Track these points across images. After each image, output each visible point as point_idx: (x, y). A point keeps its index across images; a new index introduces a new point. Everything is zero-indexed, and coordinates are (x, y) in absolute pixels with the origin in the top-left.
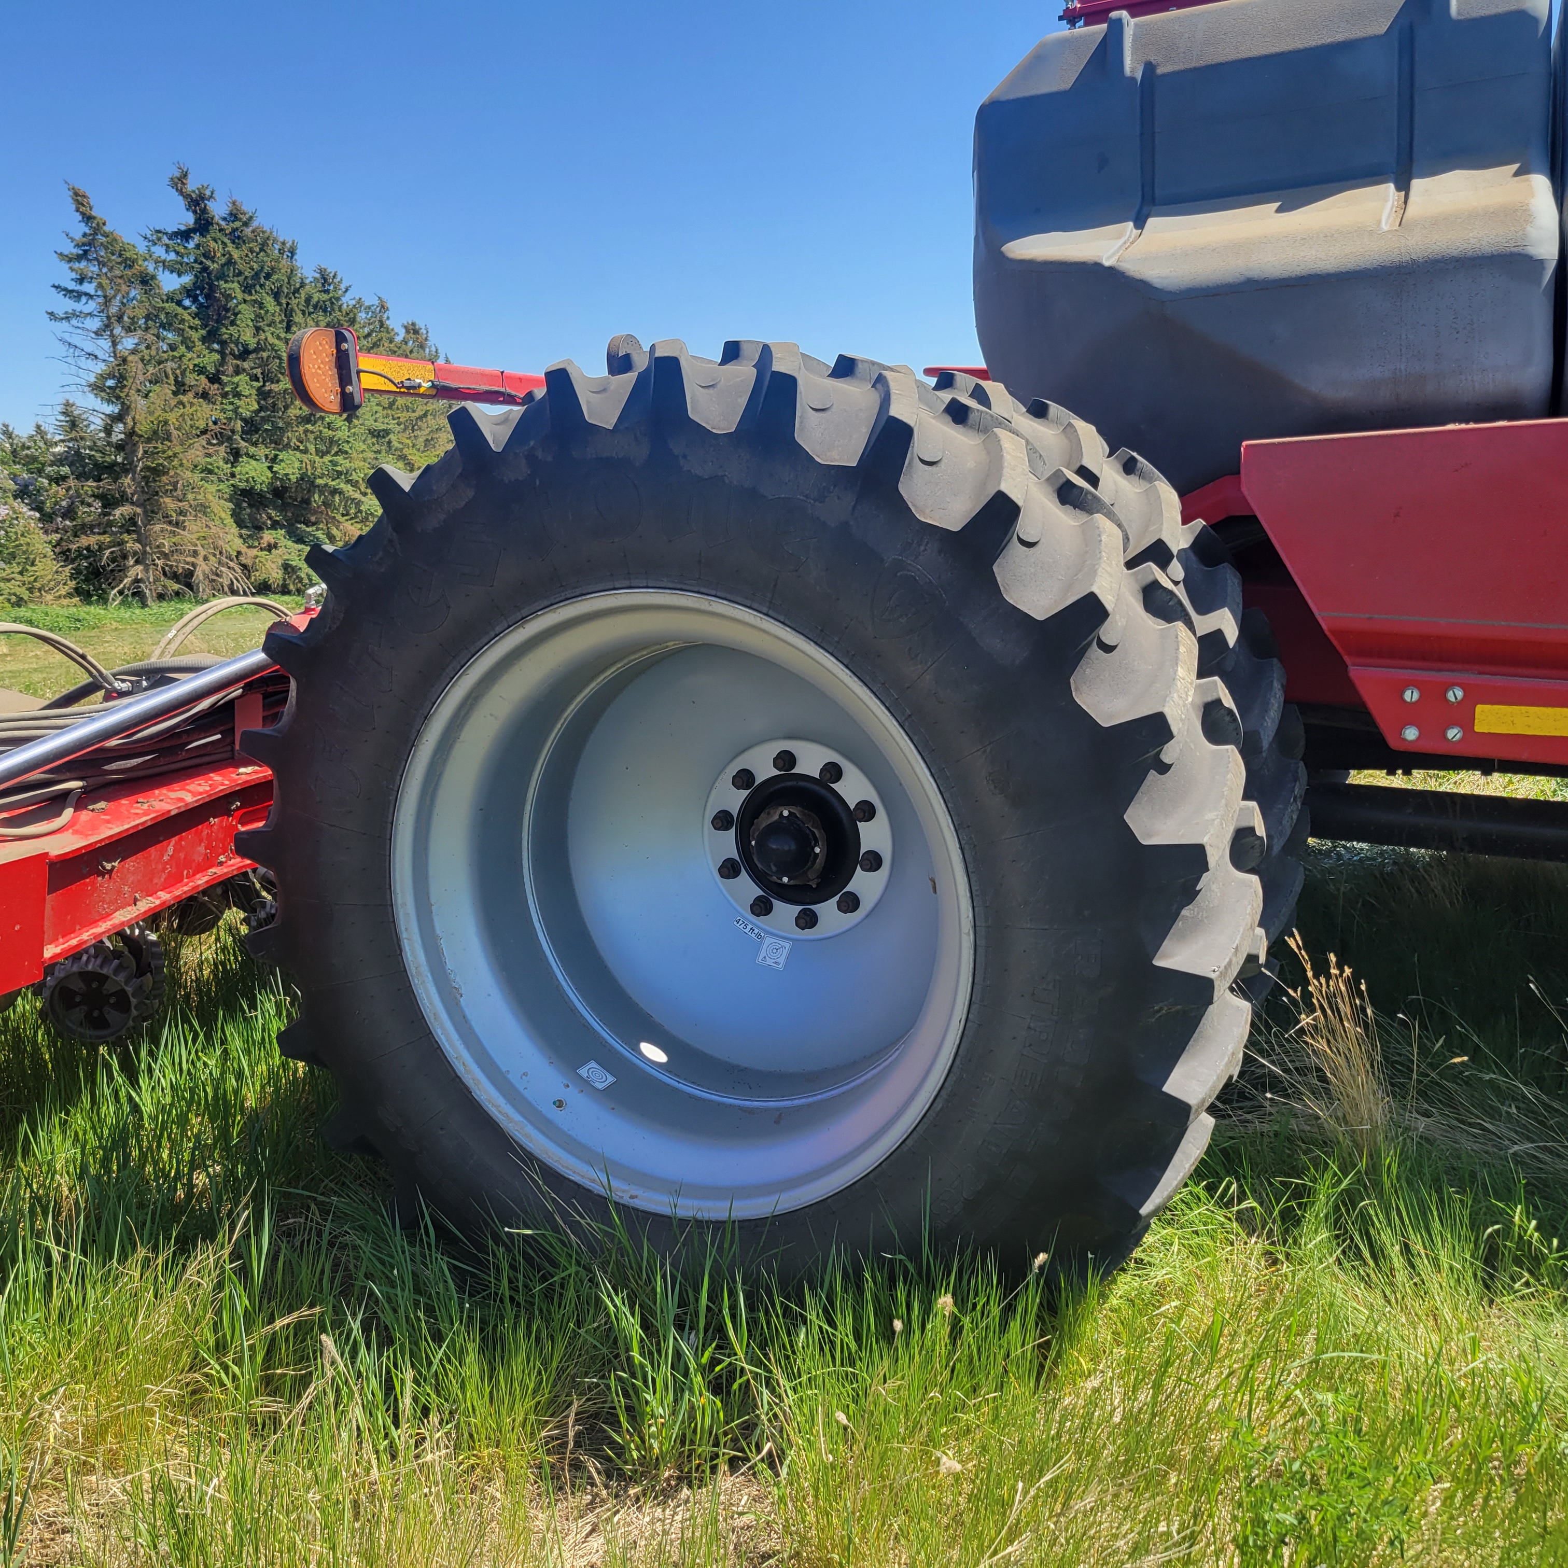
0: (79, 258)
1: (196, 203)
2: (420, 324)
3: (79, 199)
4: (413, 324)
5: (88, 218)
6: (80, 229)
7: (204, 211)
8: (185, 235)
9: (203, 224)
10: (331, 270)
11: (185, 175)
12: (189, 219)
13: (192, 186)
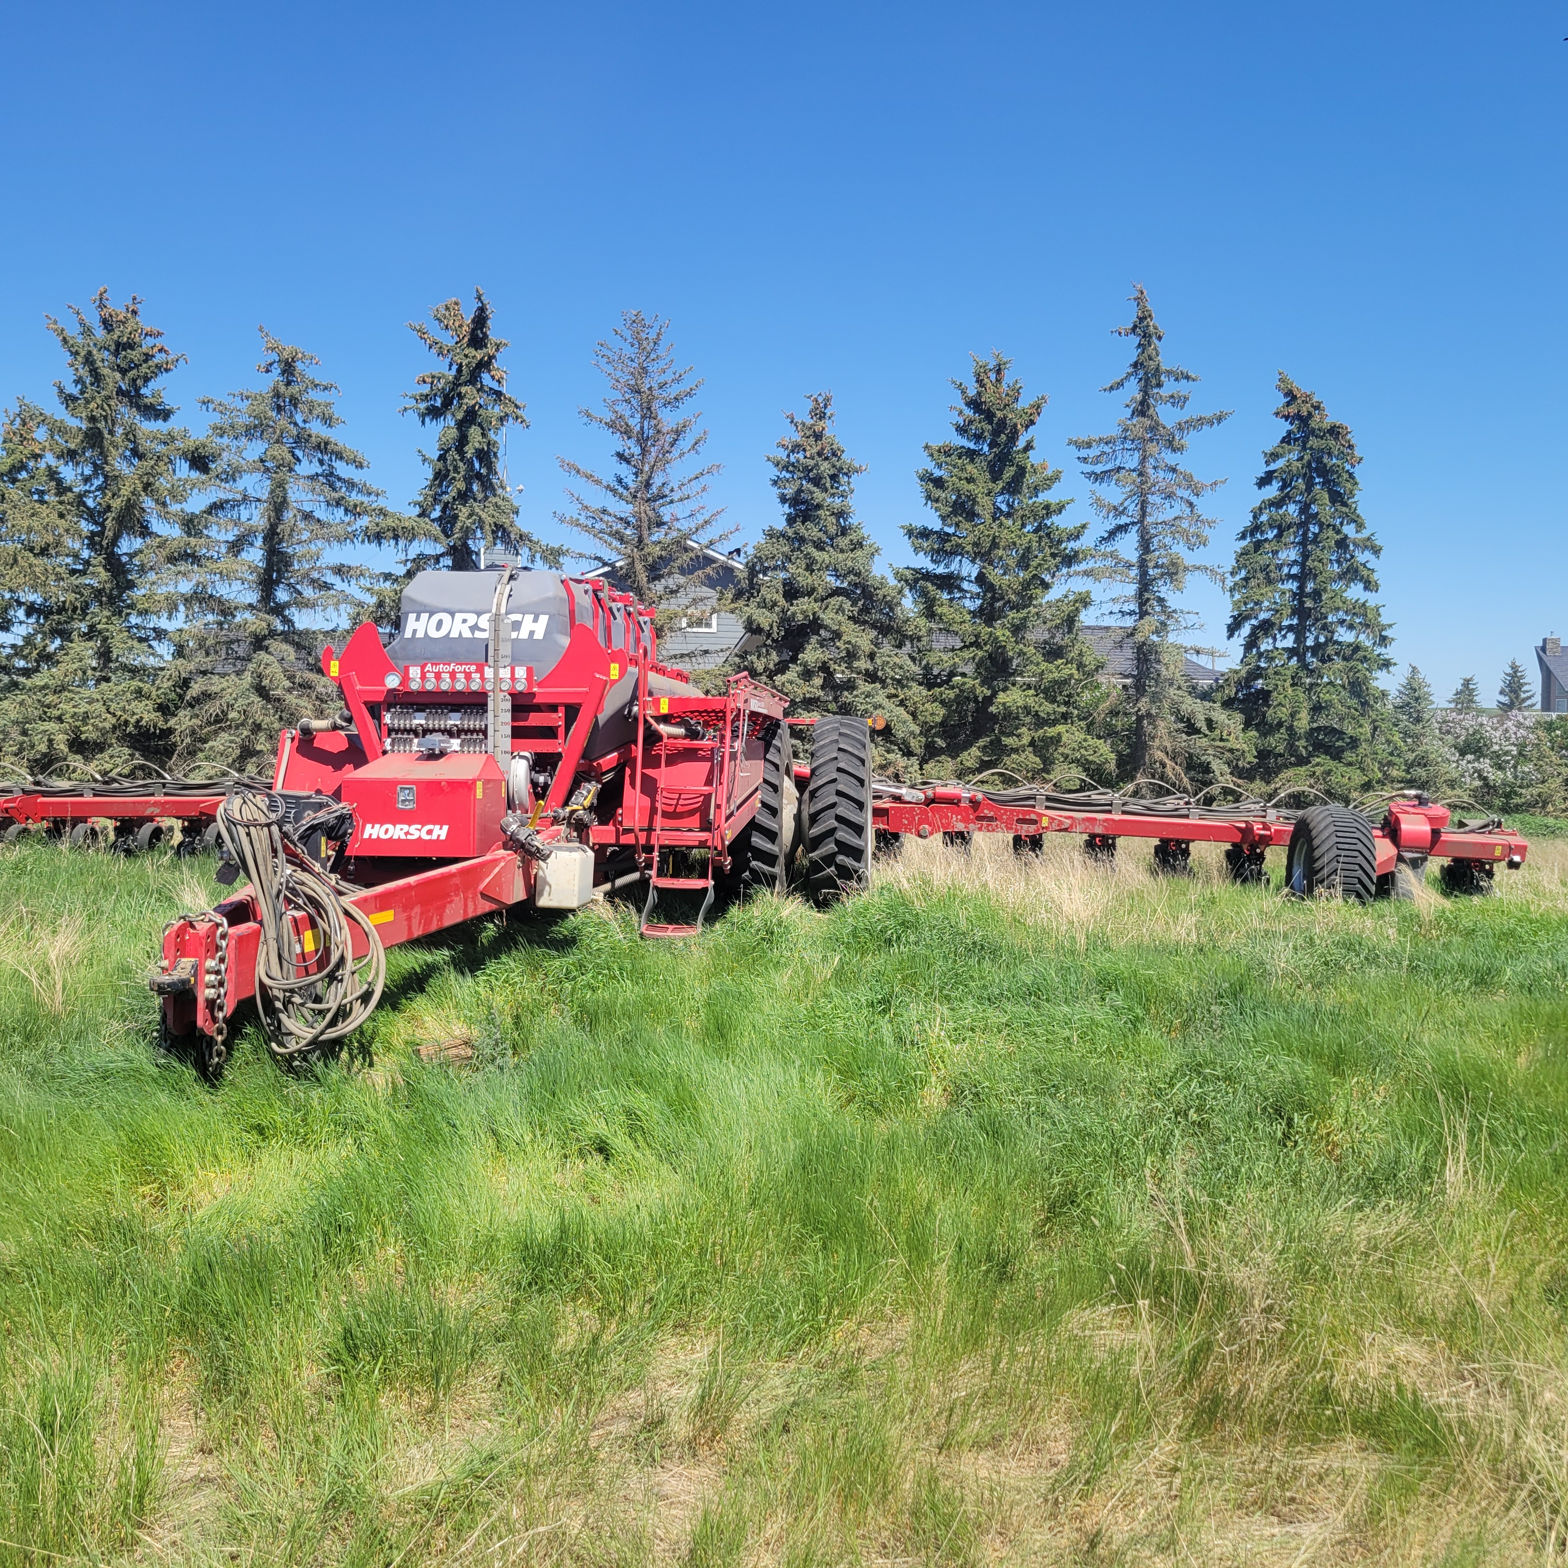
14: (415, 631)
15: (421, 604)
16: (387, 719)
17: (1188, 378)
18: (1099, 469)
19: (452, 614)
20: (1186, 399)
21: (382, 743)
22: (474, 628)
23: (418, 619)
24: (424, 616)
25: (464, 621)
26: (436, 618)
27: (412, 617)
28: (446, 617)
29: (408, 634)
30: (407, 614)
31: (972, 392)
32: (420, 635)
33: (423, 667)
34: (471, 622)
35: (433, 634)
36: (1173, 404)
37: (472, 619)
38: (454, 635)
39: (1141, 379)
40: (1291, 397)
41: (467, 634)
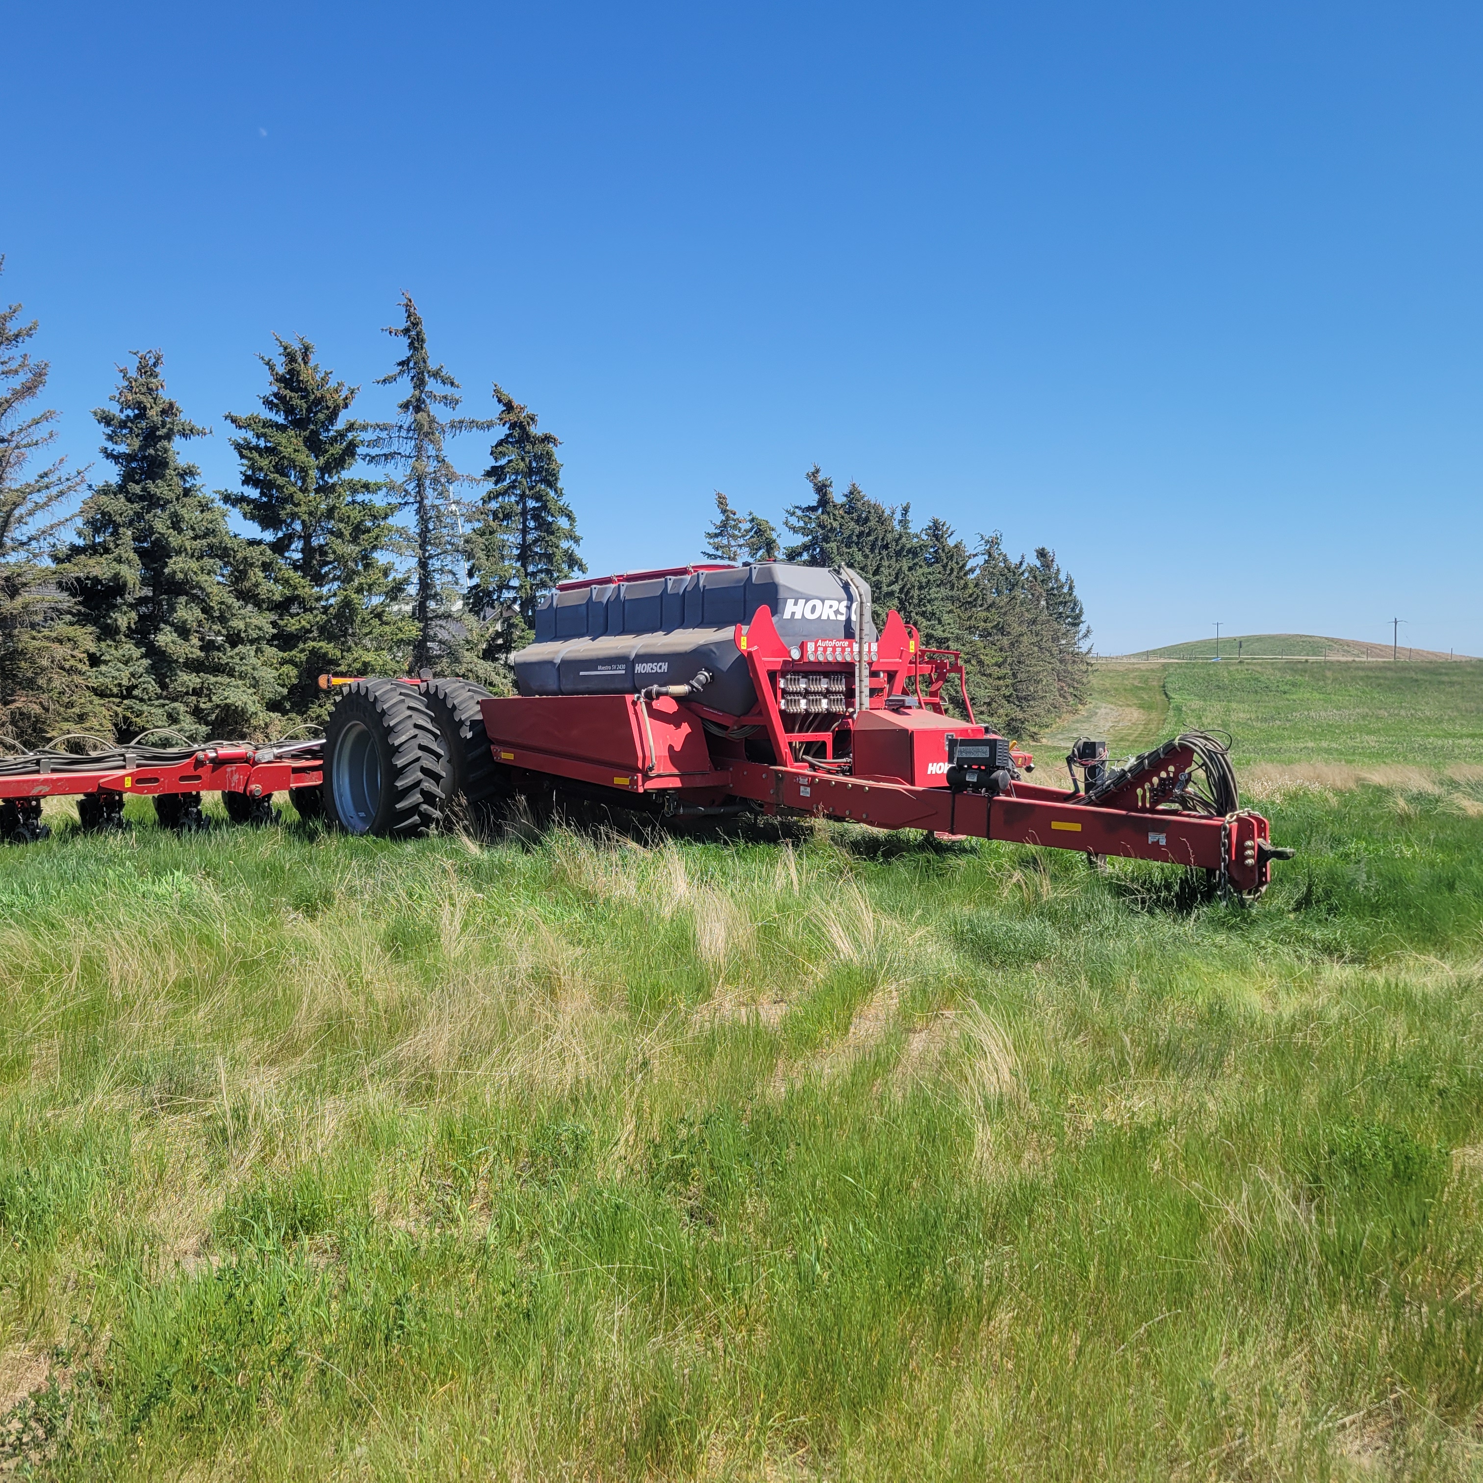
0: (716, 535)
1: (822, 489)
2: (1049, 549)
3: (722, 501)
4: (1043, 549)
5: (724, 511)
6: (719, 518)
7: (825, 494)
8: (813, 509)
9: (824, 502)
10: (941, 520)
11: (817, 471)
12: (813, 499)
13: (821, 477)
14: (793, 614)
15: (798, 592)
16: (782, 684)
17: (452, 384)
18: (374, 452)
19: (823, 601)
20: (457, 402)
21: (778, 703)
22: (837, 612)
23: (796, 604)
24: (801, 602)
25: (831, 607)
26: (810, 604)
27: (790, 602)
28: (818, 603)
29: (787, 615)
30: (785, 600)
31: (281, 370)
32: (798, 616)
33: (816, 643)
34: (834, 608)
35: (809, 616)
36: (446, 404)
37: (835, 604)
38: (824, 617)
39: (413, 378)
40: (509, 407)
41: (833, 617)
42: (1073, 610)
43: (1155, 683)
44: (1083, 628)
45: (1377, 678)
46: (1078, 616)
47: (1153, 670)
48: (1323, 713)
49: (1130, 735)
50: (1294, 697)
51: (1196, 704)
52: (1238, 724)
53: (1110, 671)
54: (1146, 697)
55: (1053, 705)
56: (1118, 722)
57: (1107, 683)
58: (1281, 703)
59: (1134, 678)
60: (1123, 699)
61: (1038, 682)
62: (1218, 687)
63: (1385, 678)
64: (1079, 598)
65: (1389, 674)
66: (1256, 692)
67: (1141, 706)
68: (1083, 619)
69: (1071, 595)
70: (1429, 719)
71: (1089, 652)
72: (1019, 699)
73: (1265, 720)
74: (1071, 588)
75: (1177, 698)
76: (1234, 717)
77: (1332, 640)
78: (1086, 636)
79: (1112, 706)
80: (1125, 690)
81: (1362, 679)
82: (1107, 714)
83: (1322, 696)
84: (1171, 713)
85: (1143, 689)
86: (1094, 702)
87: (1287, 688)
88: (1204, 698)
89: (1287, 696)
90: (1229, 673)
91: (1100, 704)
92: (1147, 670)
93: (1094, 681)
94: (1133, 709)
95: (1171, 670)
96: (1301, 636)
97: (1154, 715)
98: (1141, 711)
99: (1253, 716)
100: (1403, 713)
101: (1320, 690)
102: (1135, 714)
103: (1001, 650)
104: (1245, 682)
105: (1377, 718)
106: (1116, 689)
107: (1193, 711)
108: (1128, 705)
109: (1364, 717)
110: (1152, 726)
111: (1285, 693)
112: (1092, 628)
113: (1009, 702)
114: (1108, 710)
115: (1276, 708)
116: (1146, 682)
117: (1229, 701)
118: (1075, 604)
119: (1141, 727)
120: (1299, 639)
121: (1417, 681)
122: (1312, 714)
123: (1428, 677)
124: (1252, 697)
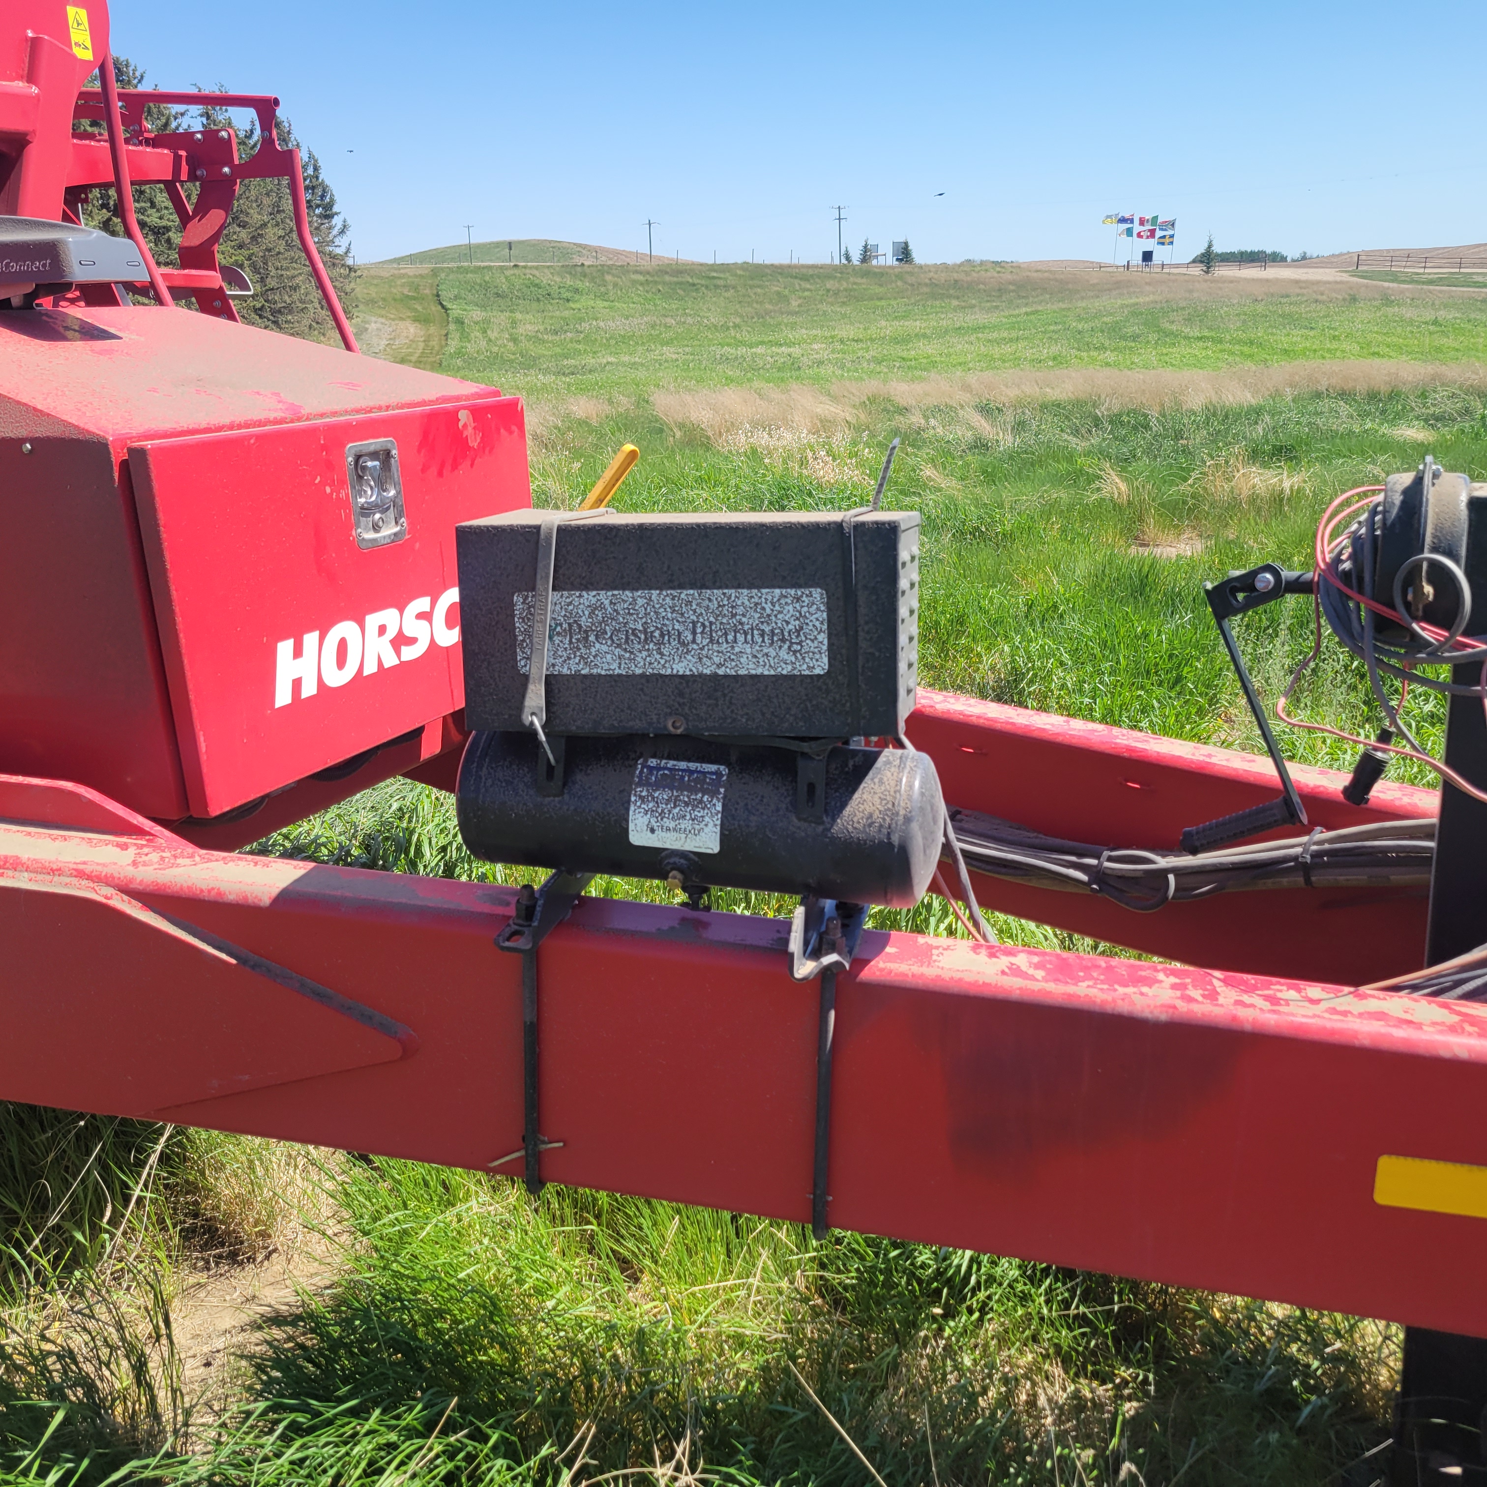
42: (323, 197)
43: (427, 291)
44: (337, 221)
45: (656, 282)
46: (329, 206)
47: (421, 276)
48: (611, 323)
49: (411, 354)
50: (577, 305)
51: (477, 314)
52: (529, 338)
53: (373, 277)
54: (420, 308)
55: (314, 320)
56: (394, 339)
57: (373, 292)
58: (567, 313)
59: (403, 285)
60: (393, 311)
61: (295, 288)
62: (498, 295)
63: (664, 283)
64: (327, 182)
65: (667, 278)
66: (538, 300)
67: (416, 320)
68: (336, 209)
69: (317, 178)
70: (715, 326)
71: (348, 251)
72: (274, 312)
73: (556, 333)
74: (316, 169)
75: (456, 310)
76: (521, 330)
77: (580, 245)
78: (342, 232)
79: (383, 320)
80: (395, 300)
81: (642, 284)
82: (379, 330)
83: (606, 304)
84: (452, 327)
85: (414, 298)
86: (361, 315)
87: (568, 295)
88: (483, 307)
89: (571, 305)
90: (506, 278)
91: (368, 317)
92: (416, 276)
93: (359, 290)
94: (408, 323)
95: (443, 275)
96: (550, 242)
97: (432, 329)
98: (417, 324)
99: (542, 328)
100: (690, 320)
101: (603, 296)
102: (411, 330)
103: (240, 247)
104: (525, 290)
105: (666, 326)
106: (384, 299)
107: (476, 323)
108: (401, 319)
109: (653, 327)
110: (434, 343)
111: (568, 300)
112: (349, 222)
113: (261, 317)
114: (379, 325)
115: (564, 319)
116: (417, 289)
117: (511, 311)
118: (324, 191)
119: (422, 345)
120: (548, 245)
121: (694, 285)
122: (602, 324)
123: (703, 282)
124: (535, 305)
